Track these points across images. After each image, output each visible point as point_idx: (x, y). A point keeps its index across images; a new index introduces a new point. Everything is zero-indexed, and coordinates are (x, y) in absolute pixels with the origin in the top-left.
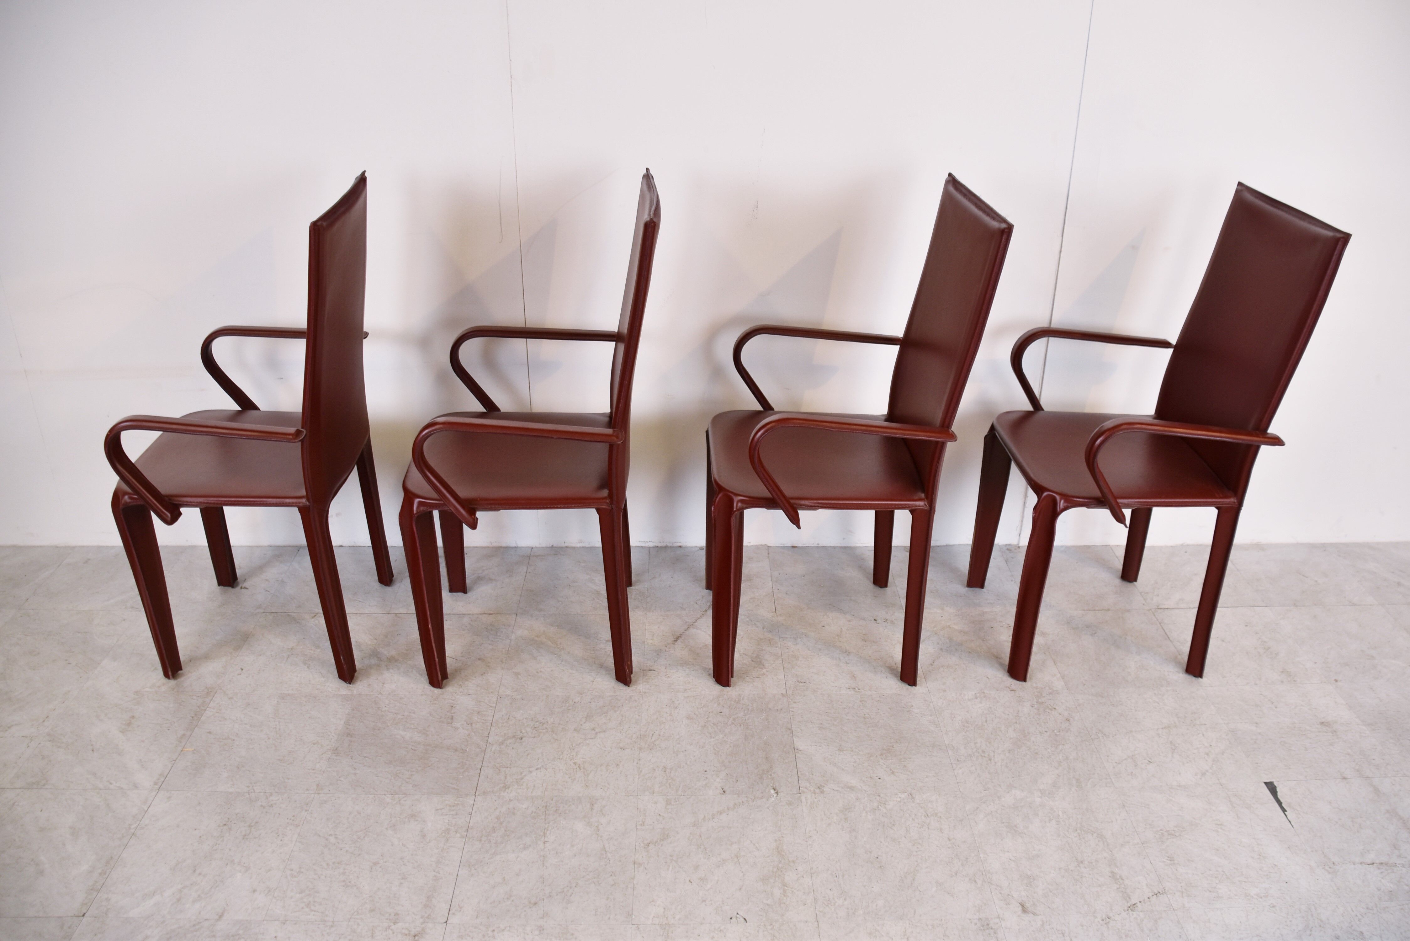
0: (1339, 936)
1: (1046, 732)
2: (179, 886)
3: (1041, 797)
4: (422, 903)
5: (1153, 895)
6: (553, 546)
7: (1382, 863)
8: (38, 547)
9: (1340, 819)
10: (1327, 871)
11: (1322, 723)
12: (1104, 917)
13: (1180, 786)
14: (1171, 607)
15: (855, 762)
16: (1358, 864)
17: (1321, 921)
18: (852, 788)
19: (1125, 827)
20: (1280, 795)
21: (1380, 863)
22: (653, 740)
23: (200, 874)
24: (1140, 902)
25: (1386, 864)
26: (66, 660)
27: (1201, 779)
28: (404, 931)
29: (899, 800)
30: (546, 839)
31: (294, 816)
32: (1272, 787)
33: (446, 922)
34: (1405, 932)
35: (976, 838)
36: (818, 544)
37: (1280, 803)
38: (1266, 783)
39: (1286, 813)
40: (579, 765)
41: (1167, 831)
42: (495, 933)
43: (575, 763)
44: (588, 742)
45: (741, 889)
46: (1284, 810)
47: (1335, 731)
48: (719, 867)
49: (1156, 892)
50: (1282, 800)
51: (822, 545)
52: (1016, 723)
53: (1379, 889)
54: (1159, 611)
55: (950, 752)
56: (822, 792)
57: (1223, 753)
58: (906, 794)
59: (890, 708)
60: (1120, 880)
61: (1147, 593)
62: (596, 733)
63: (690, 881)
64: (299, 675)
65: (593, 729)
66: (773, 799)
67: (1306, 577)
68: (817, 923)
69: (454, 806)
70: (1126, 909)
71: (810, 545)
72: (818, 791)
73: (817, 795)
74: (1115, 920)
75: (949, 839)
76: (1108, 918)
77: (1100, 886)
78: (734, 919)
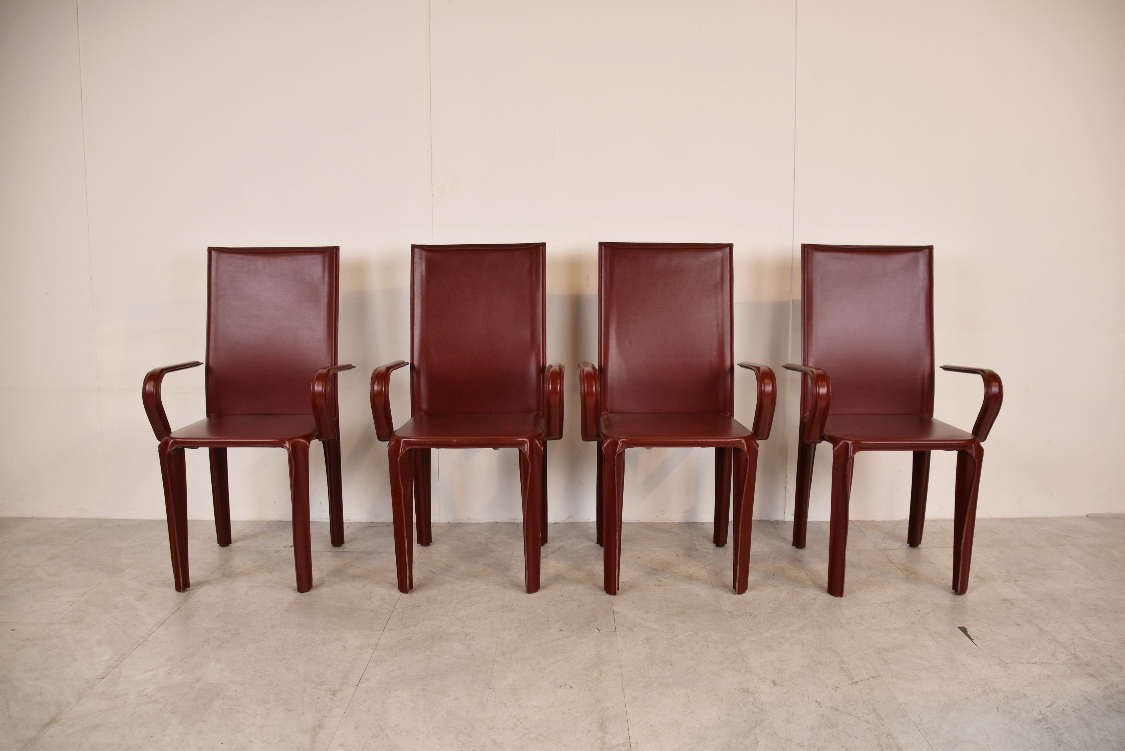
0: (1008, 696)
1: (797, 604)
2: (170, 667)
3: (791, 634)
4: (340, 677)
5: (870, 678)
6: (449, 522)
7: (1043, 663)
8: (84, 519)
9: (1013, 643)
10: (1002, 666)
11: (1003, 600)
12: (834, 687)
13: (894, 629)
14: (895, 548)
15: (657, 618)
16: (1025, 663)
17: (995, 689)
18: (654, 630)
19: (853, 647)
20: (969, 633)
21: (1041, 663)
22: (512, 607)
23: (185, 662)
24: (861, 681)
25: (1046, 663)
26: (101, 569)
27: (911, 625)
28: (326, 689)
29: (687, 635)
30: (432, 650)
31: (254, 638)
32: (964, 630)
33: (357, 686)
34: (1057, 693)
35: (742, 652)
36: (639, 521)
37: (969, 637)
38: (959, 628)
39: (973, 641)
40: (459, 618)
41: (883, 649)
42: (392, 691)
43: (456, 618)
44: (466, 608)
45: (569, 673)
46: (971, 639)
47: (1013, 603)
48: (554, 663)
49: (873, 676)
50: (970, 635)
51: (641, 522)
52: (776, 600)
53: (1040, 675)
54: (885, 550)
55: (726, 614)
56: (632, 631)
57: (928, 614)
58: (692, 632)
59: (684, 594)
60: (847, 671)
61: (878, 542)
62: (472, 604)
63: (533, 669)
64: (264, 577)
65: (470, 603)
66: (596, 633)
67: (997, 534)
68: (622, 689)
69: (368, 635)
70: (850, 683)
71: (633, 522)
72: (629, 630)
73: (628, 632)
74: (841, 689)
75: (722, 653)
76: (837, 688)
77: (831, 673)
78: (563, 687)
